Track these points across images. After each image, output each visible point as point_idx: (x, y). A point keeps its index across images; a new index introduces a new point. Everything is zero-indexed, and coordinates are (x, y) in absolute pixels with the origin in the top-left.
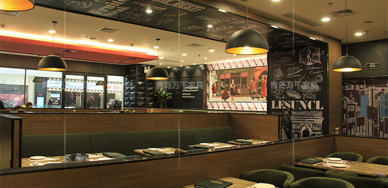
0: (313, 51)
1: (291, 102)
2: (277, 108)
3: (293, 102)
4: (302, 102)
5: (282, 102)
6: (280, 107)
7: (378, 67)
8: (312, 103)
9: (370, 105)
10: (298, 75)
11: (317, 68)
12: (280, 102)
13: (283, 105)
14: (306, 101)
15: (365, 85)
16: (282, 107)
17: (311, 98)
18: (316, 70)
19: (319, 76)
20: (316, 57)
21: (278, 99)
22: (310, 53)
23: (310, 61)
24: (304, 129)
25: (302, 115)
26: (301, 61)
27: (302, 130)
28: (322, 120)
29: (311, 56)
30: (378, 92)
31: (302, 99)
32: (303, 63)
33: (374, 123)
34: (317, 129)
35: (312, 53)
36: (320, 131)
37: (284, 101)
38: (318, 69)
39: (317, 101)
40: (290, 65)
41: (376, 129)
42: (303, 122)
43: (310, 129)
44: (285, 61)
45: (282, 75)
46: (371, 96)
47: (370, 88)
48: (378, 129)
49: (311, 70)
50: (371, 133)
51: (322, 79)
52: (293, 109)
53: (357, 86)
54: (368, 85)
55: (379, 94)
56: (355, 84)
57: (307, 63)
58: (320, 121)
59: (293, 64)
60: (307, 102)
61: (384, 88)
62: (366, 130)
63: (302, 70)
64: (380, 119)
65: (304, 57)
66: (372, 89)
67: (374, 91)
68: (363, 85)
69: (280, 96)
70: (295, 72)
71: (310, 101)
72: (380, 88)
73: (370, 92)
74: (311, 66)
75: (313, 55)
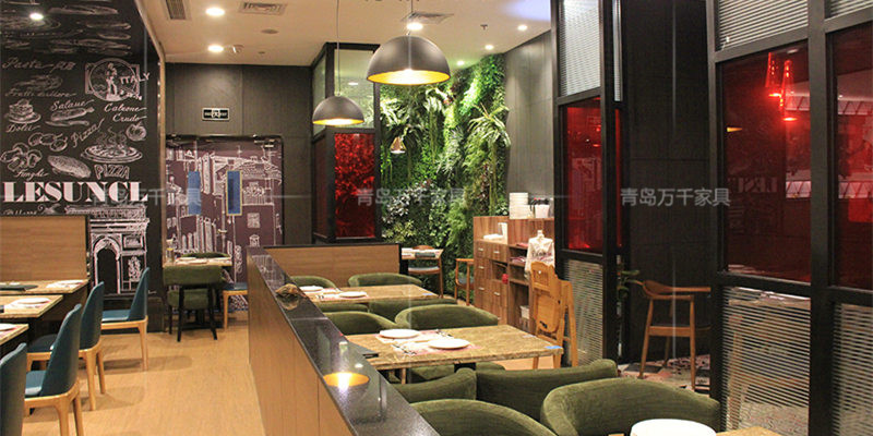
0: (122, 70)
1: (62, 185)
2: (21, 199)
3: (69, 186)
4: (93, 186)
5: (37, 187)
6: (30, 198)
7: (226, 117)
8: (120, 186)
9: (207, 192)
10: (83, 122)
11: (132, 109)
12: (30, 186)
13: (38, 192)
14: (104, 183)
15: (195, 152)
16: (37, 197)
17: (118, 175)
18: (130, 114)
19: (136, 127)
20: (130, 85)
21: (25, 179)
22: (115, 73)
23: (113, 92)
24: (100, 246)
25: (96, 215)
26: (89, 88)
27: (97, 250)
28: (146, 224)
29: (117, 79)
30: (221, 166)
31: (92, 178)
32: (96, 94)
33: (215, 226)
34: (134, 243)
35: (119, 75)
36: (143, 249)
37: (41, 184)
38: (135, 113)
39: (132, 184)
40: (60, 95)
41: (220, 238)
42: (97, 230)
43: (116, 247)
44: (44, 84)
45: (34, 118)
46: (208, 174)
47: (206, 157)
48: (224, 237)
49: (117, 112)
50: (209, 246)
51: (144, 135)
52: (69, 203)
53: (181, 152)
54: (202, 151)
55: (223, 171)
56: (175, 148)
57: (105, 96)
58: (141, 225)
59: (67, 95)
60: (108, 186)
61: (234, 158)
62: (200, 242)
63: (91, 110)
64: (227, 218)
65: (99, 81)
66: (211, 160)
67: (215, 165)
68: (192, 150)
69: (30, 170)
70: (73, 113)
71: (116, 184)
72: (226, 159)
73: (206, 165)
74: (117, 104)
75: (122, 79)
